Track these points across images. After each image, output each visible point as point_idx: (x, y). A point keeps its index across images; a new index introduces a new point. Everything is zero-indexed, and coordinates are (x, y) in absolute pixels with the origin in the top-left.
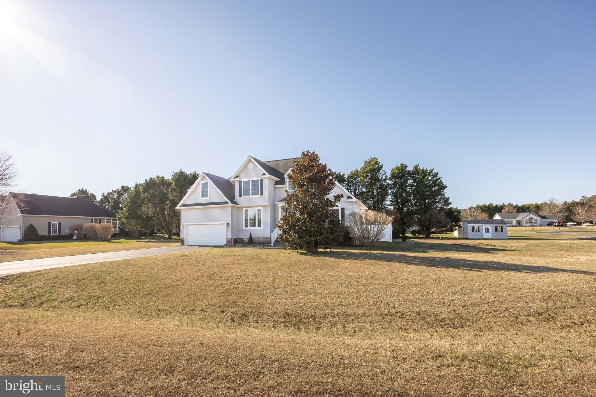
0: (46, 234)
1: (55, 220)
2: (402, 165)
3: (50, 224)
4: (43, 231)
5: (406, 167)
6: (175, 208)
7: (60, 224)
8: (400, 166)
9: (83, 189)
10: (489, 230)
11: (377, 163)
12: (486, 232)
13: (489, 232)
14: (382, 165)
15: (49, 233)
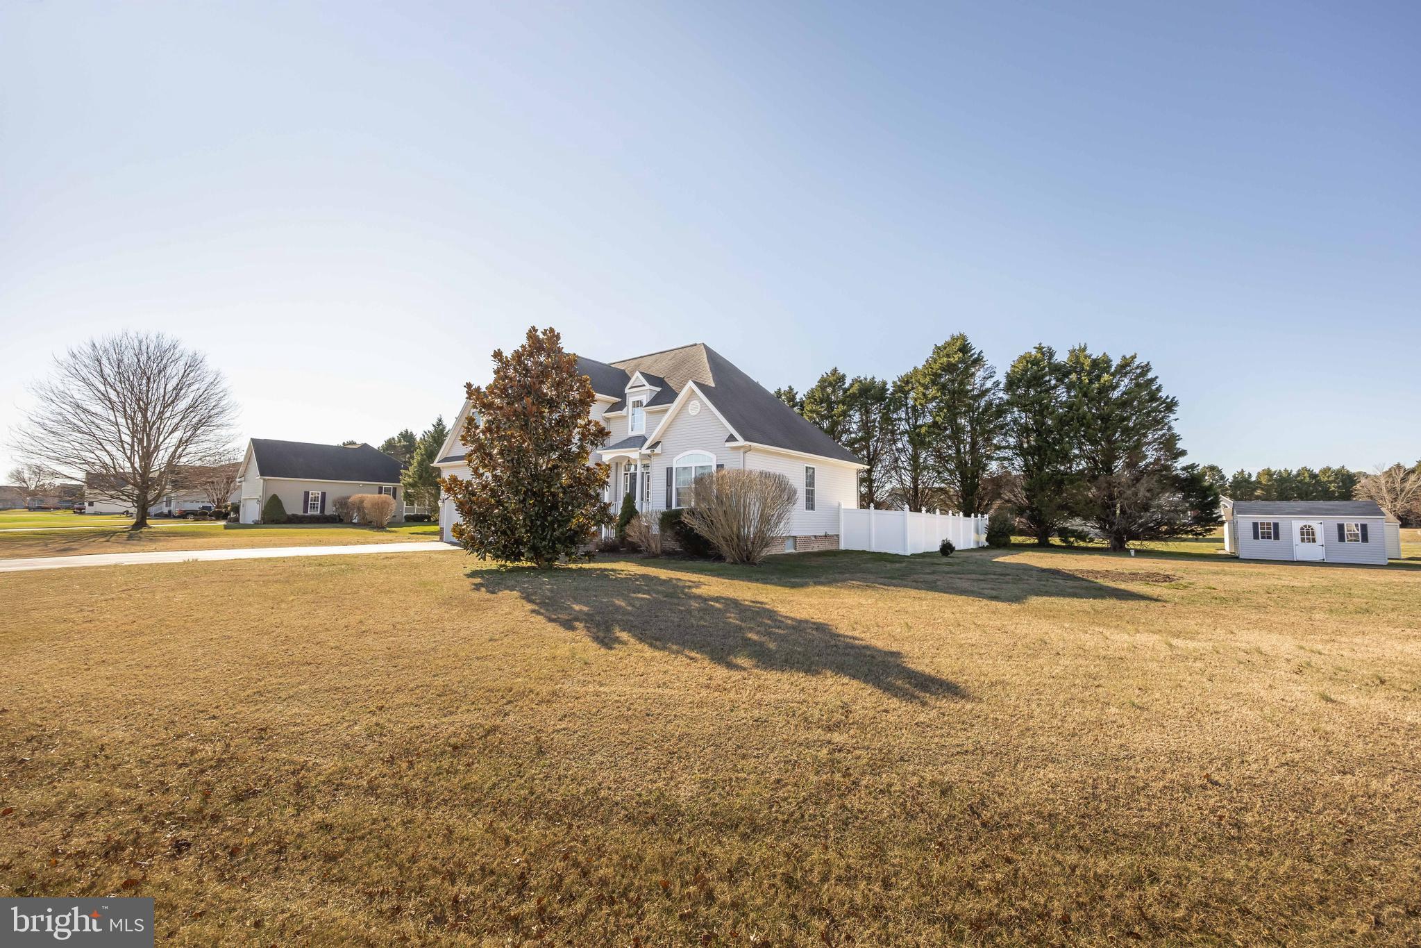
0: (300, 513)
1: (316, 487)
2: (1040, 349)
3: (307, 494)
4: (293, 507)
5: (1051, 355)
6: (432, 465)
7: (324, 494)
8: (1034, 352)
9: (407, 432)
10: (1313, 534)
11: (965, 349)
12: (1303, 540)
13: (1314, 541)
14: (979, 354)
15: (306, 510)
